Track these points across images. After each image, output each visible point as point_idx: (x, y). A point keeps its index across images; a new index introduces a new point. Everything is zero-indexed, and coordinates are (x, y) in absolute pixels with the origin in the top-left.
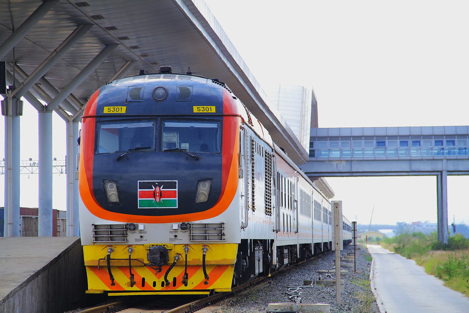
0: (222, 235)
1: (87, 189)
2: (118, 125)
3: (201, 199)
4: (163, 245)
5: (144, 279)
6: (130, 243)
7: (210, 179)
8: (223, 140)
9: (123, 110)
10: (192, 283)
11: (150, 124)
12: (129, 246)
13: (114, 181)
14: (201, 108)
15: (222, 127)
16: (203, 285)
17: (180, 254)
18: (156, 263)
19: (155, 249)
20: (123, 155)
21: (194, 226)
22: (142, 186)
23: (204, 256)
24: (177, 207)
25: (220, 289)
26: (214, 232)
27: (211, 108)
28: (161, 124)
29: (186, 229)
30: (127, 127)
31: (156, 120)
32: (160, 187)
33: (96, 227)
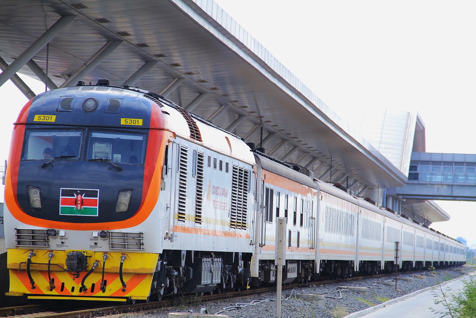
0: (140, 245)
1: (11, 193)
2: (47, 133)
3: (122, 208)
4: (83, 252)
5: (63, 284)
6: (51, 249)
7: (131, 190)
8: (147, 152)
9: (52, 119)
10: (110, 290)
11: (77, 134)
12: (50, 251)
13: (37, 187)
14: (129, 120)
15: (147, 140)
16: (121, 292)
17: (98, 261)
18: (73, 269)
19: (72, 255)
20: (48, 162)
21: (113, 235)
22: (65, 193)
23: (122, 264)
24: (97, 215)
25: (136, 296)
26: (133, 241)
27: (138, 121)
28: (88, 133)
29: (105, 237)
30: (55, 136)
31: (84, 130)
32: (82, 195)
33: (18, 231)
